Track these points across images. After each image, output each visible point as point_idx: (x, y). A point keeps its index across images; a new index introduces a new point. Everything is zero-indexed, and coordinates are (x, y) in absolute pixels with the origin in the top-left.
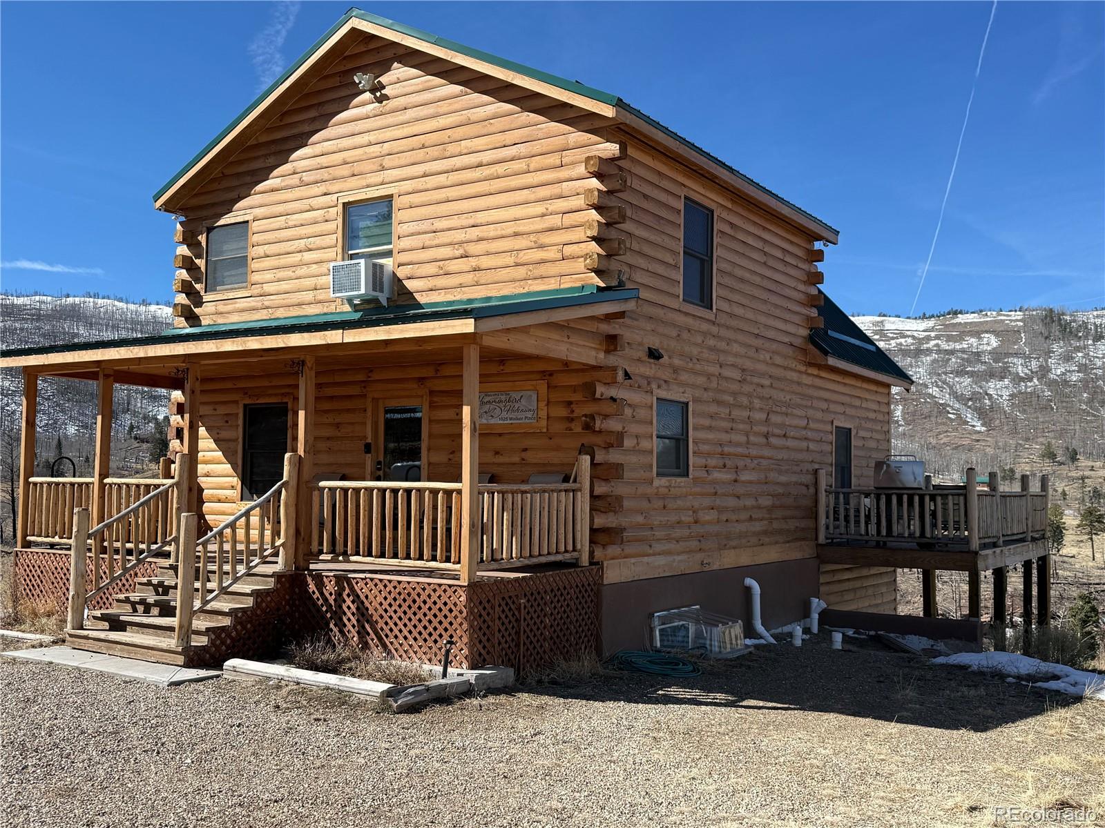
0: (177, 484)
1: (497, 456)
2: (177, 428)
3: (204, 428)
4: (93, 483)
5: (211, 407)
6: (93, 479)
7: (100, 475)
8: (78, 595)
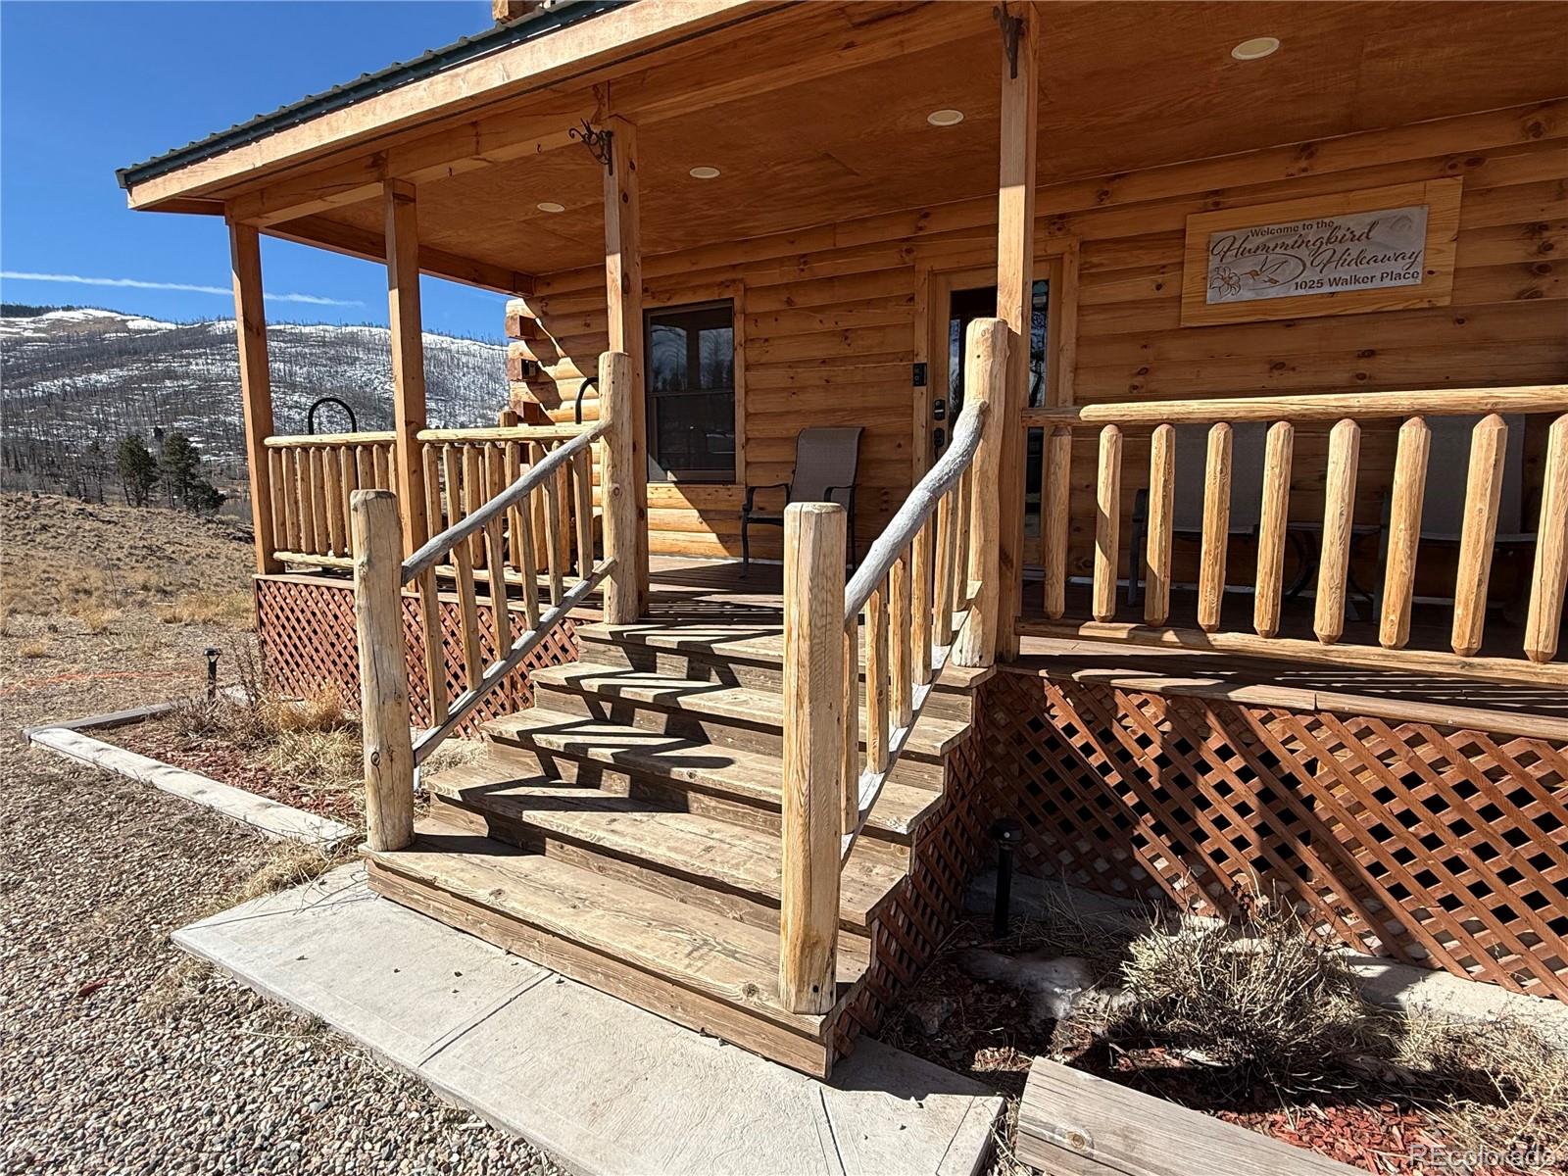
0: (607, 433)
1: (1276, 373)
2: (523, 361)
3: (569, 359)
4: (395, 442)
5: (580, 322)
6: (393, 433)
7: (408, 423)
8: (390, 752)
